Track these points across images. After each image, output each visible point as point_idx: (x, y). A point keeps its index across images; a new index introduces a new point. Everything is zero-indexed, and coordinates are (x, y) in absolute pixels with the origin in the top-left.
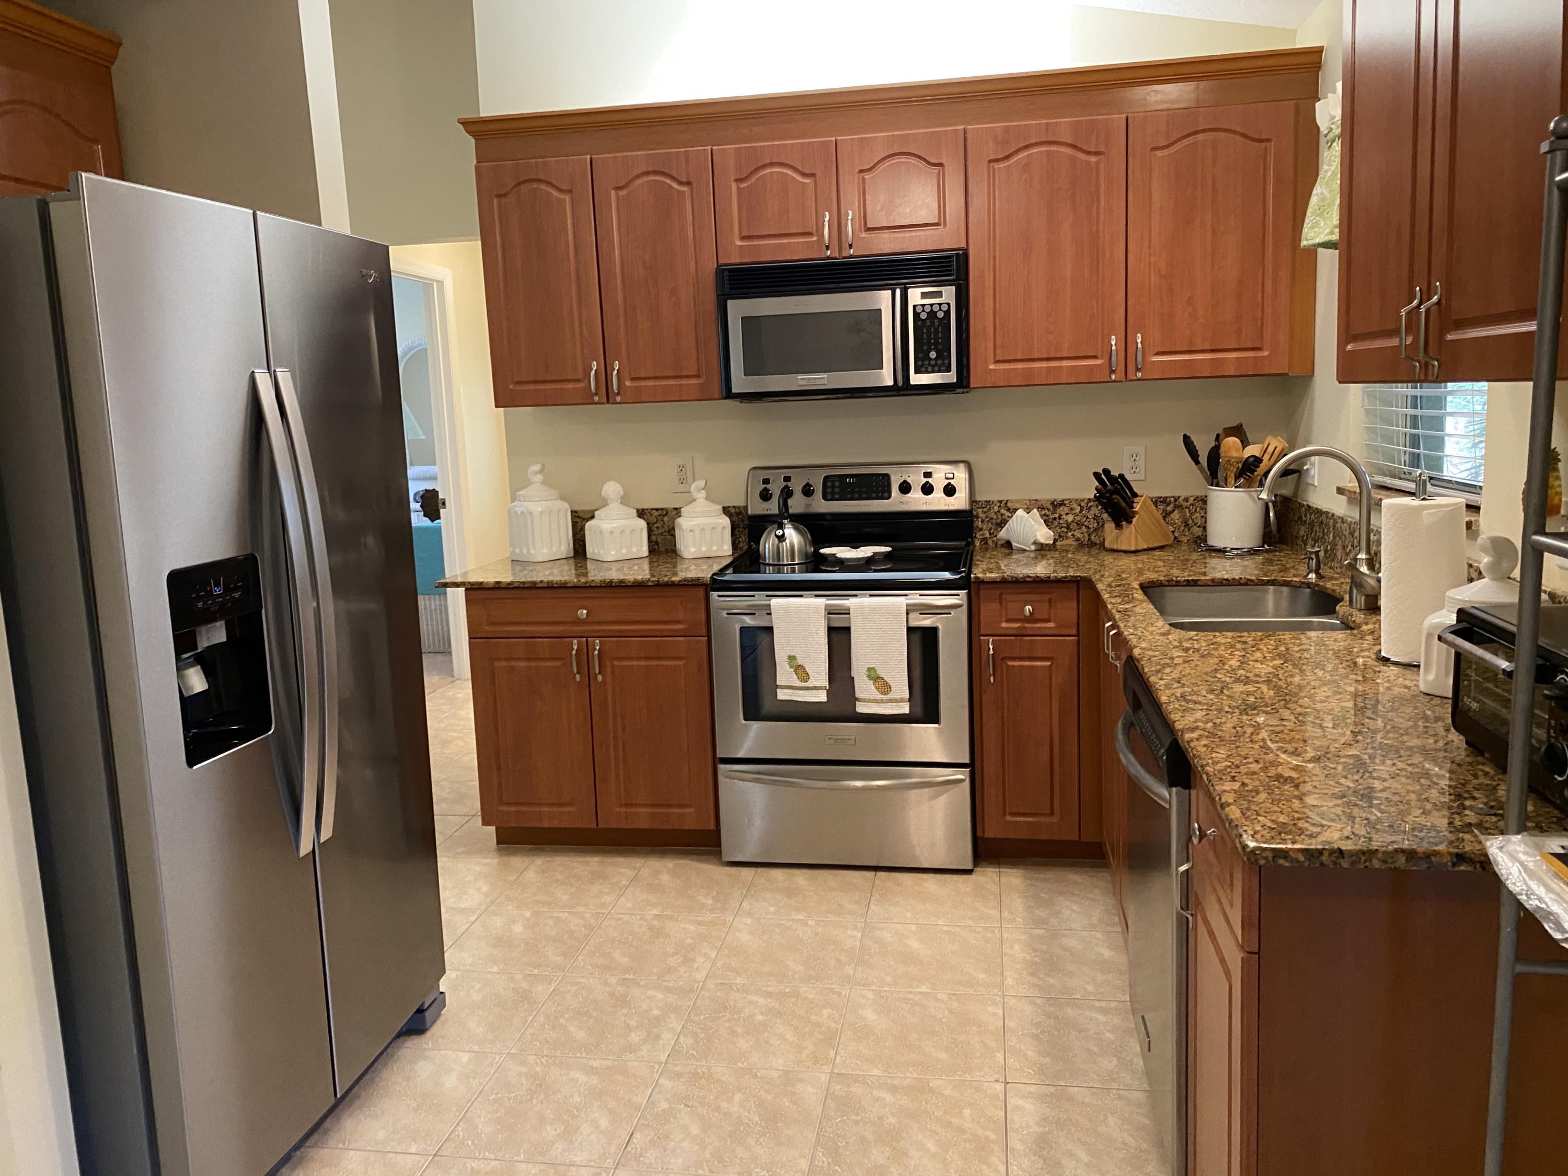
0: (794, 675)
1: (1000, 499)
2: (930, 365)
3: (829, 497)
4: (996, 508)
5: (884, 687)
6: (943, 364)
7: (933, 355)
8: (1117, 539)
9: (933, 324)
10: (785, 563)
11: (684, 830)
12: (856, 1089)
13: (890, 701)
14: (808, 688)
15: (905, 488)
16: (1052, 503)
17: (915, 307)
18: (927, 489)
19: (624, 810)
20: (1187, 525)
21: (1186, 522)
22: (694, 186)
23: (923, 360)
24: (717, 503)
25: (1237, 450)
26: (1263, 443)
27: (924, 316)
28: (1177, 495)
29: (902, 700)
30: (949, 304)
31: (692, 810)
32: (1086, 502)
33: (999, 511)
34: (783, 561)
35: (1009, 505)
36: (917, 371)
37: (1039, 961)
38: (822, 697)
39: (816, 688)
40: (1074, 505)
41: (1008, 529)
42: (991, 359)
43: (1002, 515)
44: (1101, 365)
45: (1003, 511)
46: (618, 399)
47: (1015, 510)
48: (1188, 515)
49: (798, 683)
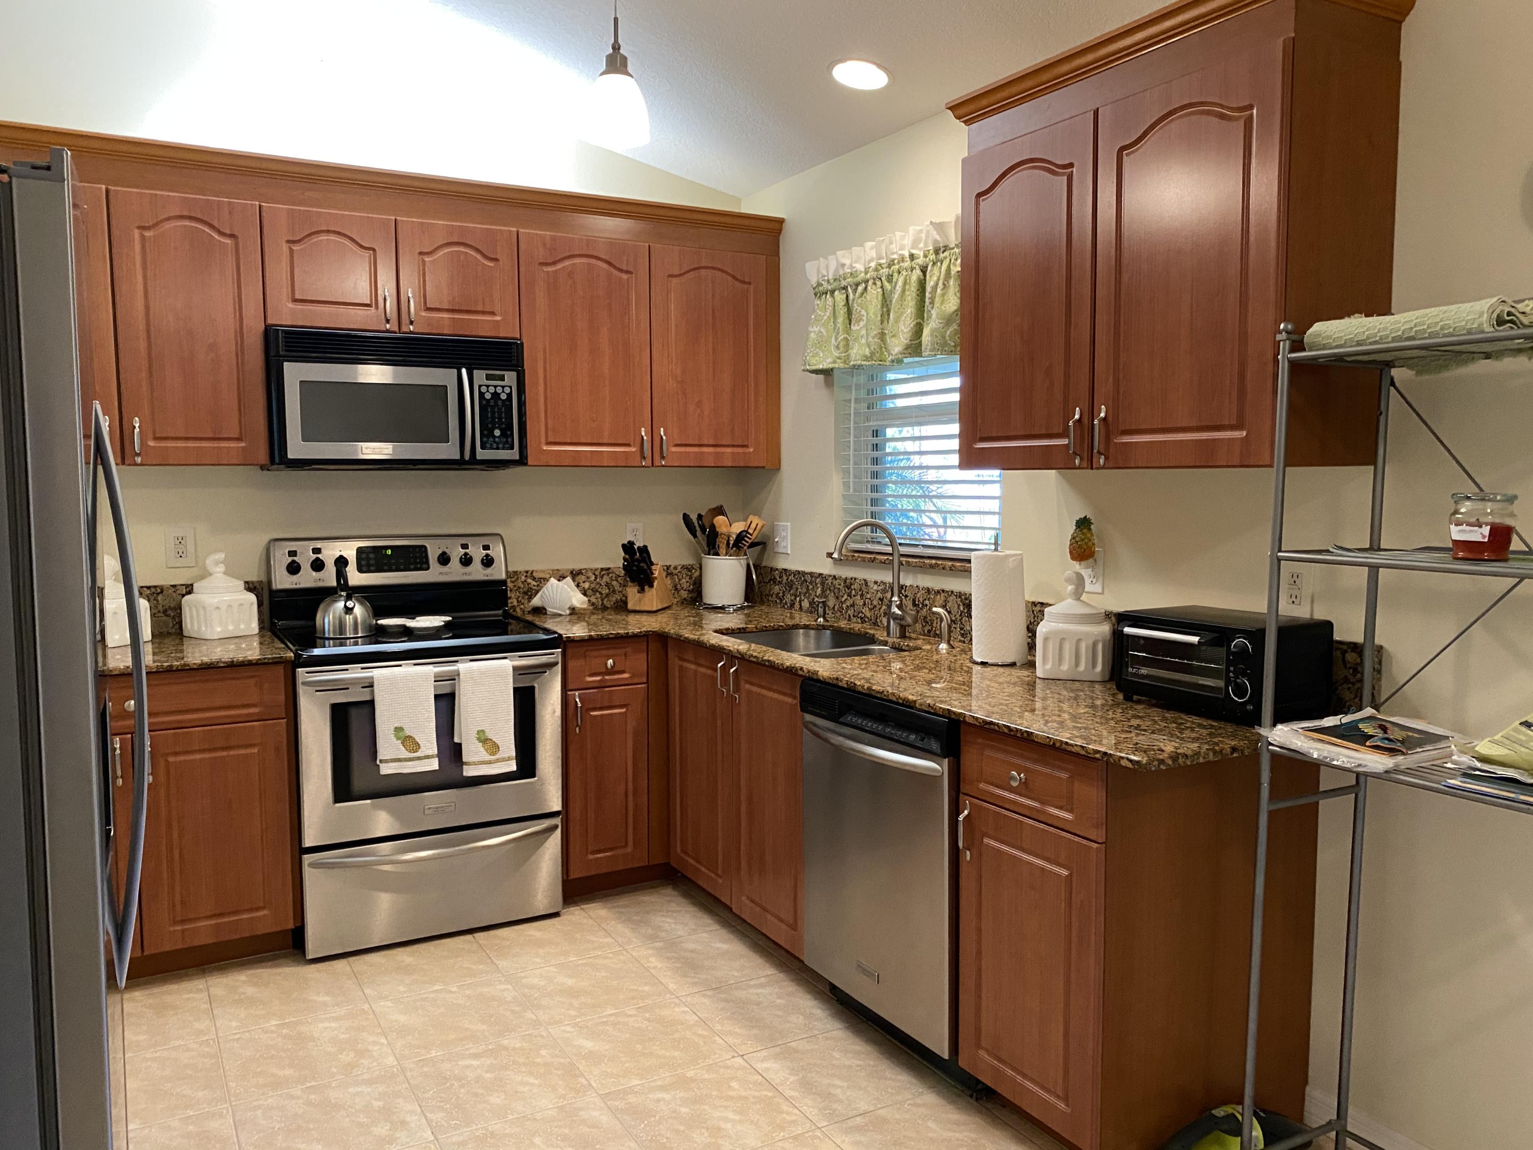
0: (402, 747)
1: (527, 569)
2: (495, 442)
3: (364, 569)
4: (523, 577)
5: (492, 747)
6: (507, 442)
7: (497, 433)
8: (640, 601)
9: (496, 403)
10: (348, 636)
11: (258, 936)
12: (632, 1099)
13: (498, 761)
14: (419, 758)
15: (444, 559)
16: (572, 572)
17: (480, 386)
18: (466, 561)
19: (179, 928)
20: (676, 589)
21: (676, 587)
22: (240, 240)
23: (488, 436)
24: (241, 580)
25: (726, 526)
26: (745, 520)
27: (488, 396)
28: (668, 564)
29: (509, 759)
30: (511, 387)
31: (265, 912)
32: (599, 571)
33: (525, 581)
34: (346, 634)
35: (534, 574)
36: (483, 447)
37: (679, 965)
38: (434, 765)
39: (428, 757)
40: (590, 574)
41: (542, 596)
42: (543, 440)
43: (529, 584)
44: (634, 452)
45: (529, 580)
46: (139, 460)
47: (546, 580)
48: (677, 580)
49: (405, 754)
